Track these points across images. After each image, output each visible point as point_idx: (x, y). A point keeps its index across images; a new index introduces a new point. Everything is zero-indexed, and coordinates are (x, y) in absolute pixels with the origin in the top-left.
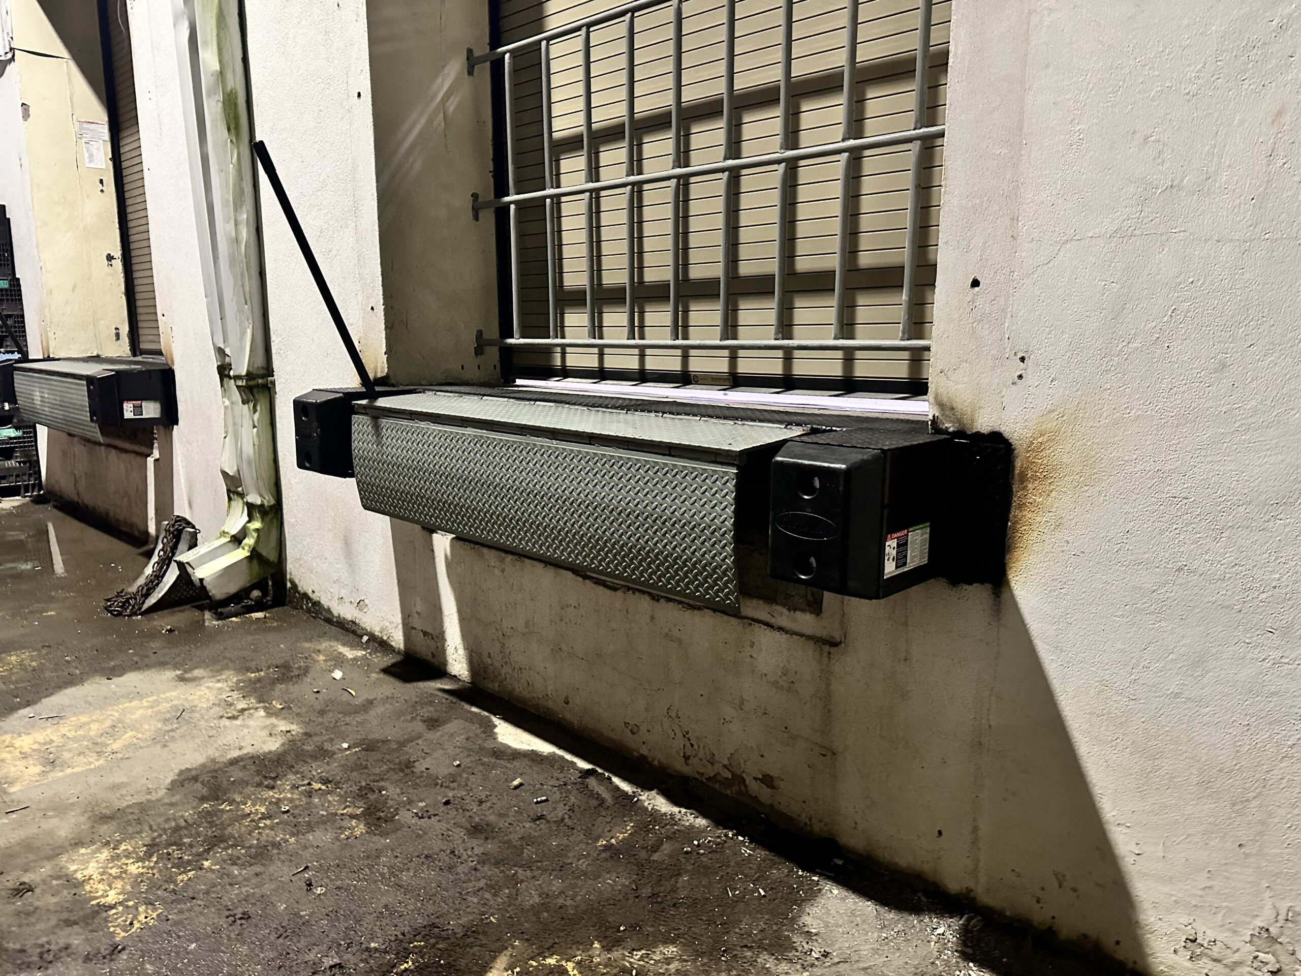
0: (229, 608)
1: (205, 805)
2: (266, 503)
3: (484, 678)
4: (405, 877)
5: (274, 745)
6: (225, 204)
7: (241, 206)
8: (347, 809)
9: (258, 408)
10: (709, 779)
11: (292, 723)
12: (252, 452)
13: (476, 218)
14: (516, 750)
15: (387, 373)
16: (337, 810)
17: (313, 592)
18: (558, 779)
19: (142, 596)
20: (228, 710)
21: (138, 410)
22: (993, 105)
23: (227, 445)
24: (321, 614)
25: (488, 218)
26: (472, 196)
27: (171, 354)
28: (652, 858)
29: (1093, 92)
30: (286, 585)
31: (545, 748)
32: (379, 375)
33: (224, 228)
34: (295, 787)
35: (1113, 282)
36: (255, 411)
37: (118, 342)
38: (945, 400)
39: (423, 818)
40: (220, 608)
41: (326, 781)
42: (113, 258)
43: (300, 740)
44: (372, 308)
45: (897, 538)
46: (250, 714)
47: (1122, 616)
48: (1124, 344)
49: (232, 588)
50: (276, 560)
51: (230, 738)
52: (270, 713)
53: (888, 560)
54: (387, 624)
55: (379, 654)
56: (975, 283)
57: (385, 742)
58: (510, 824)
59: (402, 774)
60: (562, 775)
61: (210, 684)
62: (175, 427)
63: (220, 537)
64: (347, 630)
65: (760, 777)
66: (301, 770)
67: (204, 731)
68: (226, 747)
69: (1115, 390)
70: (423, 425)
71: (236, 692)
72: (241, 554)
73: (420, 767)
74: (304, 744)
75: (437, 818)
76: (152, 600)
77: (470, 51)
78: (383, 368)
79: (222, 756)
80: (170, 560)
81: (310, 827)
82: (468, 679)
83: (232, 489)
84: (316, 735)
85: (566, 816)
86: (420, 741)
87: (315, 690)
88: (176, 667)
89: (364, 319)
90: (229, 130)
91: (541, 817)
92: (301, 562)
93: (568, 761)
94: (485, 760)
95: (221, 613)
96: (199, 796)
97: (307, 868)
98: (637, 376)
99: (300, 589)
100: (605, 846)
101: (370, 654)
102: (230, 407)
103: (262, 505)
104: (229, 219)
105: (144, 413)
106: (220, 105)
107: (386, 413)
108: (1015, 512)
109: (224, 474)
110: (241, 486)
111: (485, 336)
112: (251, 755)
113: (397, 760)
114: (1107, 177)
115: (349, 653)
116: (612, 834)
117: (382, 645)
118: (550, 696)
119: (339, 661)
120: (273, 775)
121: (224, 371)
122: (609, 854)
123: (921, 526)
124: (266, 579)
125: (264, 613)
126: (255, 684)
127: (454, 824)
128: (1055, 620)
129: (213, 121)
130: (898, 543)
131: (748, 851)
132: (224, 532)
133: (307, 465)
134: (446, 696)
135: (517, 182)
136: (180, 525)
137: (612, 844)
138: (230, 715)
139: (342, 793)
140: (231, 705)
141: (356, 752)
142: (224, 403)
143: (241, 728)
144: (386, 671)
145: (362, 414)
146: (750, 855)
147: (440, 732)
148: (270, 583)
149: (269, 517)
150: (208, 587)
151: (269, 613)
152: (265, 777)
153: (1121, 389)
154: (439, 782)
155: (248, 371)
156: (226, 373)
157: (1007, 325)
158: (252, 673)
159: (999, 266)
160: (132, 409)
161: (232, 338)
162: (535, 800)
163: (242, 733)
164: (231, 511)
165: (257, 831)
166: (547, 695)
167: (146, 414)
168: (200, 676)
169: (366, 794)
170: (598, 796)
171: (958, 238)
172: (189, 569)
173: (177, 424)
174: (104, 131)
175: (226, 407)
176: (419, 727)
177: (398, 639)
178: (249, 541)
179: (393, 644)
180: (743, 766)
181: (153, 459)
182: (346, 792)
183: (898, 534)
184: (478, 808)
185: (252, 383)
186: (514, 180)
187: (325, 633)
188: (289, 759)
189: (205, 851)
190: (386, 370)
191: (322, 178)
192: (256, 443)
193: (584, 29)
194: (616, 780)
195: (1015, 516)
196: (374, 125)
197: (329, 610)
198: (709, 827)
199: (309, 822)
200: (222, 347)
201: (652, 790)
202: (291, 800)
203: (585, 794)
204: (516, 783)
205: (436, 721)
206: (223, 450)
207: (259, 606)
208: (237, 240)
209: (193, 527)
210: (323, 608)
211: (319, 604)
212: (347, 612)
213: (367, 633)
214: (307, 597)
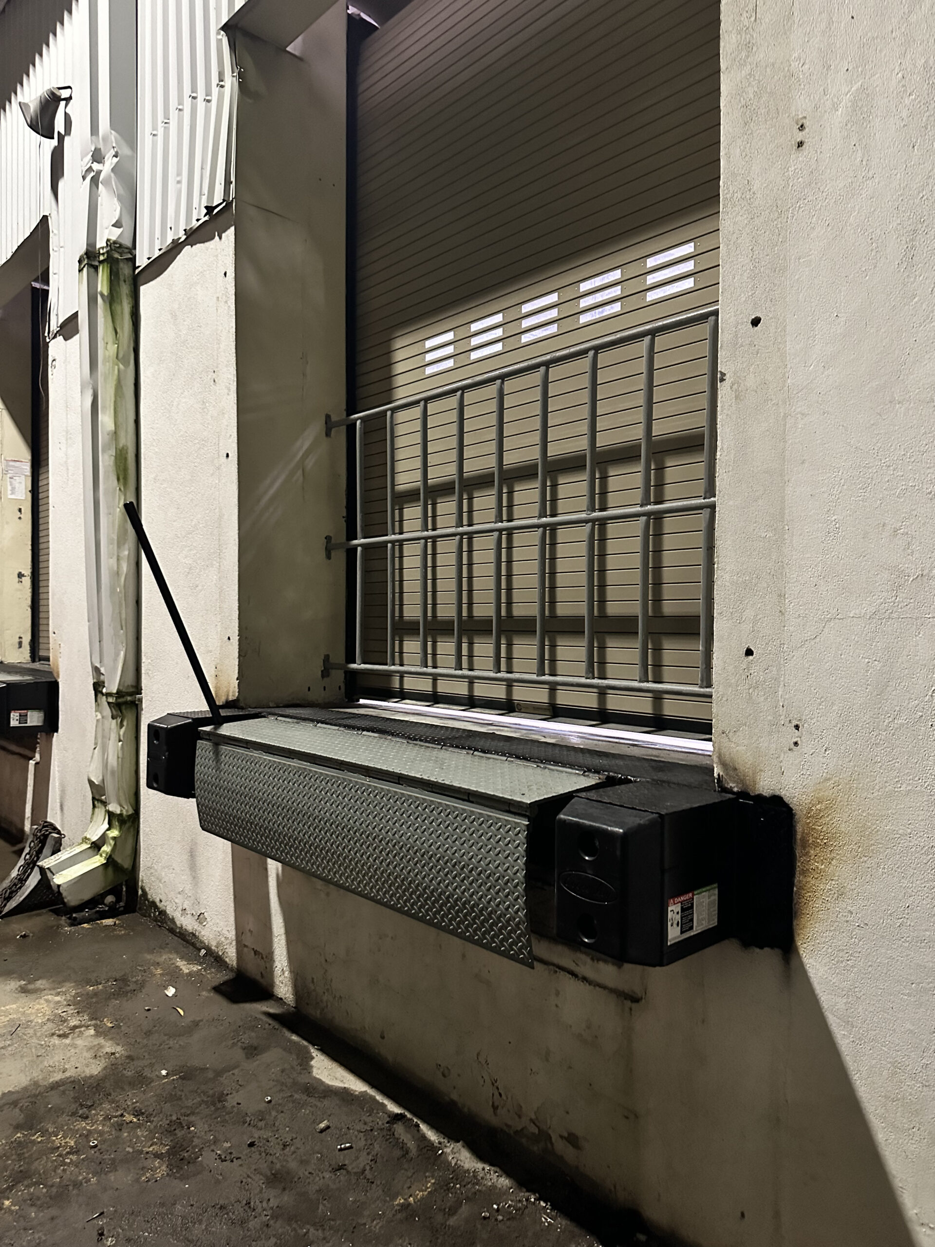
0: (83, 914)
1: (19, 1135)
2: (125, 813)
3: (308, 1004)
4: (197, 1230)
5: (95, 1069)
6: (110, 541)
7: (124, 544)
8: (154, 1147)
9: (125, 723)
10: (516, 1132)
11: (118, 1045)
12: (115, 764)
13: (329, 557)
14: (329, 1086)
15: (237, 697)
16: (144, 1146)
17: (161, 901)
18: (365, 1124)
19: (5, 899)
20: (61, 1027)
21: (23, 718)
22: (757, 494)
23: (95, 756)
24: (166, 923)
25: (340, 558)
26: (326, 538)
27: (58, 668)
28: (448, 1223)
29: (845, 487)
30: (138, 892)
31: (357, 1086)
32: (231, 698)
33: (108, 562)
34: (107, 1118)
35: (875, 660)
36: (121, 726)
37: (21, 649)
38: (727, 758)
39: (226, 1161)
40: (75, 913)
41: (138, 1113)
42: (23, 575)
43: (122, 1064)
44: (229, 638)
45: (681, 902)
46: (80, 1031)
47: (909, 995)
48: (890, 719)
49: (87, 896)
50: (130, 868)
51: (56, 1059)
52: (100, 1032)
53: (672, 925)
54: (223, 939)
55: (213, 970)
56: (749, 652)
57: (204, 1070)
58: (310, 1173)
59: (213, 1108)
60: (371, 1119)
61: (50, 997)
62: (55, 734)
63: (82, 843)
64: (187, 941)
65: (566, 1135)
66: (117, 1099)
67: (33, 1050)
68: (51, 1069)
69: (886, 764)
70: (256, 754)
71: (72, 1007)
72: (97, 861)
73: (231, 1101)
74: (125, 1069)
75: (240, 1162)
76: (13, 904)
77: (328, 417)
78: (234, 692)
79: (44, 1079)
80: (34, 863)
81: (114, 1166)
82: (292, 1004)
83: (97, 798)
84: (138, 1058)
85: (368, 1168)
86: (236, 1071)
87: (147, 1008)
88: (21, 978)
89: (221, 647)
90: (118, 479)
91: (342, 1167)
92: (152, 871)
93: (378, 1102)
94: (296, 1096)
95: (75, 918)
96: (14, 1123)
97: (102, 1213)
98: (466, 701)
99: (149, 897)
100: (402, 1205)
101: (205, 969)
102: (101, 721)
103: (121, 815)
104: (113, 554)
105: (28, 721)
106: (113, 458)
107: (226, 741)
108: (798, 878)
109: (91, 782)
110: (104, 795)
111: (332, 661)
112: (72, 1079)
113: (211, 1092)
114: (863, 564)
115: (185, 967)
116: (411, 1191)
117: (215, 959)
118: (367, 1029)
119: (174, 976)
120: (89, 1104)
121: (98, 687)
122: (404, 1215)
123: (708, 888)
124: (121, 885)
125: (114, 920)
126: (92, 998)
127: (255, 1170)
128: (844, 993)
129: (105, 472)
130: (682, 908)
131: (549, 1220)
132: (86, 838)
133: (155, 785)
134: (270, 1021)
135: (365, 526)
136: (47, 830)
137: (410, 1204)
138: (61, 1032)
139: (152, 1127)
140: (65, 1021)
141: (173, 1080)
142: (96, 716)
143: (69, 1048)
144: (217, 989)
145: (206, 740)
146: (549, 1223)
147: (257, 1062)
148: (124, 889)
149: (127, 825)
150: (64, 894)
151: (118, 919)
152: (81, 1105)
153: (891, 763)
154: (248, 1119)
155: (118, 689)
156: (100, 689)
157: (780, 693)
158: (91, 986)
159: (770, 638)
160: (18, 718)
161: (106, 660)
162: (339, 1147)
163: (68, 1054)
164: (95, 819)
165: (62, 1168)
166: (365, 1028)
167: (31, 722)
168: (42, 987)
169: (175, 1130)
170: (403, 1147)
171: (731, 610)
172: (49, 874)
173: (57, 731)
174: (27, 468)
175: (98, 721)
176: (238, 1054)
177: (231, 954)
178: (106, 849)
179: (227, 960)
180: (549, 1122)
181: (34, 762)
182: (156, 1127)
183: (682, 898)
184: (282, 1153)
185: (120, 700)
186: (361, 527)
187: (168, 944)
188: (107, 1085)
189: (7, 1189)
190: (237, 694)
191: (193, 523)
192: (120, 755)
193: (422, 403)
194: (423, 1127)
195: (800, 881)
196: (239, 481)
197: (173, 920)
198: (511, 1188)
199: (113, 1160)
200: (98, 666)
201: (458, 1142)
202: (101, 1133)
203: (390, 1143)
204: (322, 1125)
205: (255, 1048)
206: (91, 761)
207: (112, 912)
208: (118, 574)
209: (59, 832)
210: (168, 917)
211: (165, 913)
212: (188, 924)
213: (205, 946)
214: (155, 906)
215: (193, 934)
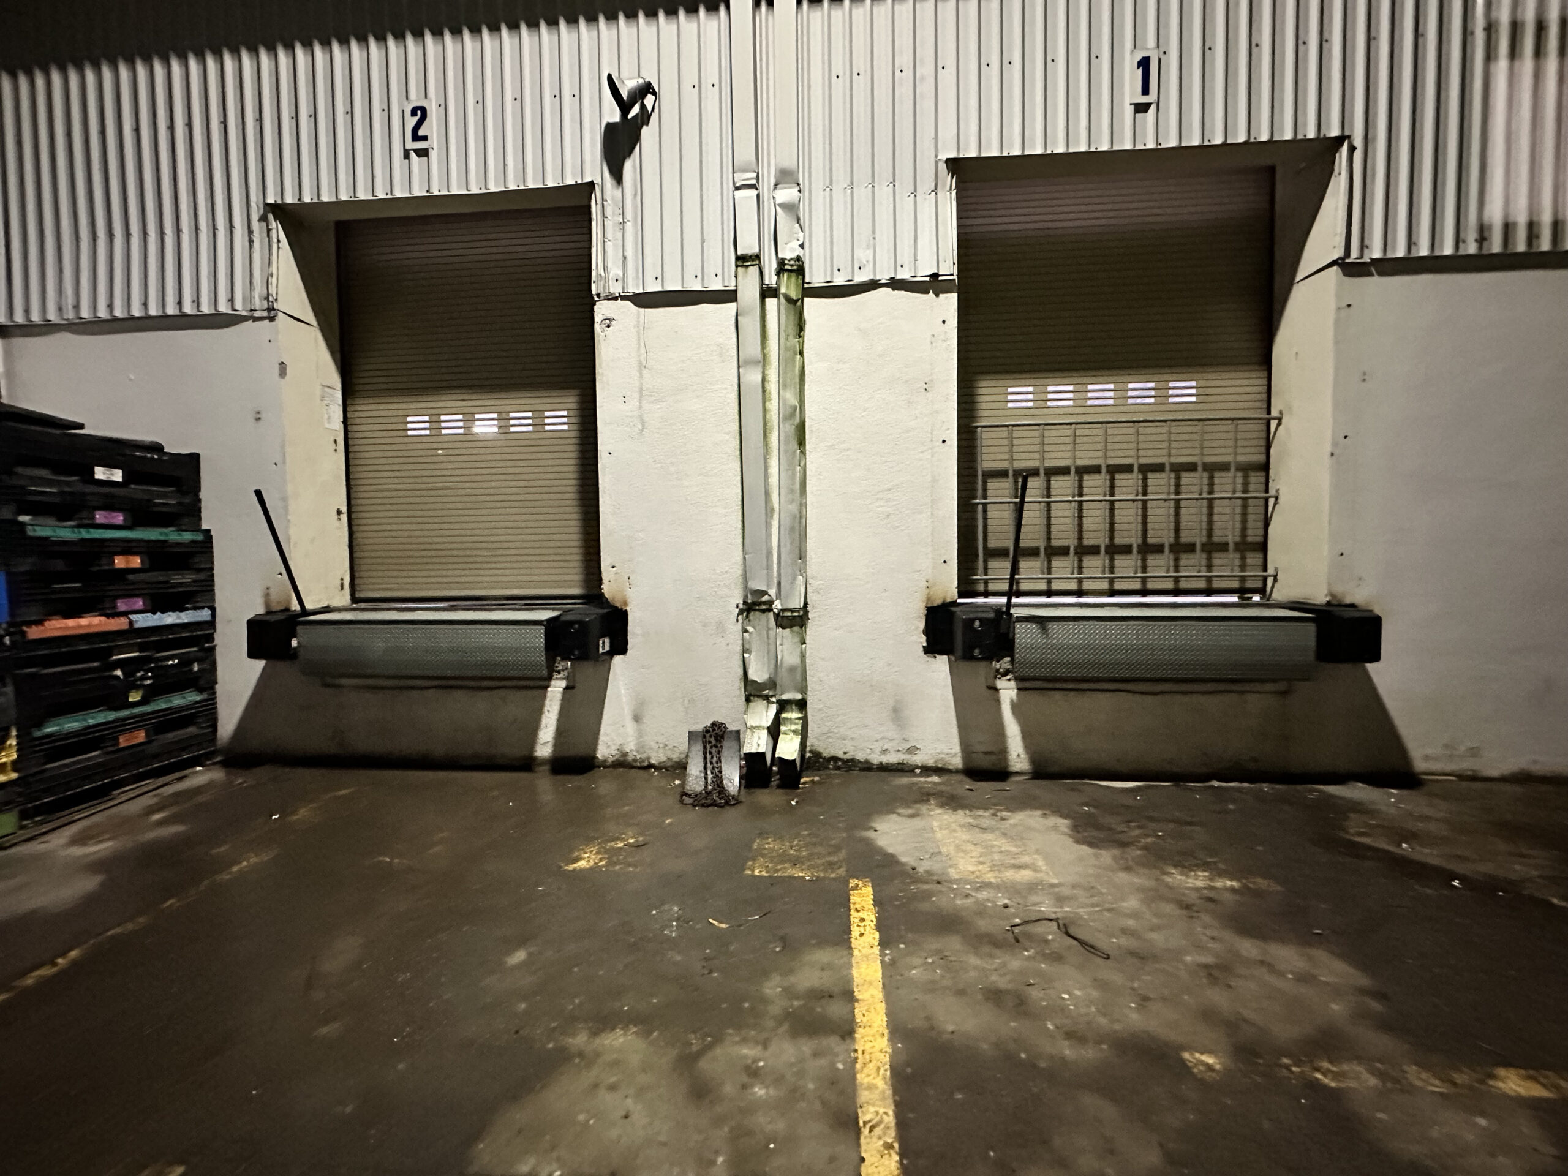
15: (956, 599)
17: (845, 753)
21: (603, 645)
23: (752, 661)
24: (856, 766)
27: (622, 598)
30: (805, 756)
31: (1135, 784)
32: (949, 601)
36: (801, 632)
37: (342, 590)
38: (1333, 593)
42: (341, 512)
44: (945, 562)
54: (943, 756)
55: (946, 776)
62: (618, 657)
63: (755, 731)
64: (892, 770)
78: (952, 596)
83: (754, 693)
89: (934, 568)
90: (800, 444)
92: (829, 735)
99: (825, 754)
101: (941, 777)
102: (756, 632)
105: (605, 648)
106: (794, 427)
107: (1050, 619)
109: (747, 682)
110: (771, 689)
117: (937, 770)
121: (755, 606)
125: (804, 778)
129: (785, 437)
132: (754, 726)
136: (718, 729)
151: (807, 777)
155: (804, 605)
156: (761, 608)
161: (784, 583)
164: (755, 708)
173: (623, 654)
174: (339, 396)
175: (750, 633)
177: (955, 763)
178: (792, 728)
179: (950, 767)
181: (559, 689)
185: (804, 613)
186: (983, 490)
187: (882, 776)
192: (804, 655)
197: (867, 762)
200: (764, 589)
210: (859, 762)
211: (852, 760)
212: (892, 758)
213: (917, 767)
214: (835, 759)
215: (899, 764)
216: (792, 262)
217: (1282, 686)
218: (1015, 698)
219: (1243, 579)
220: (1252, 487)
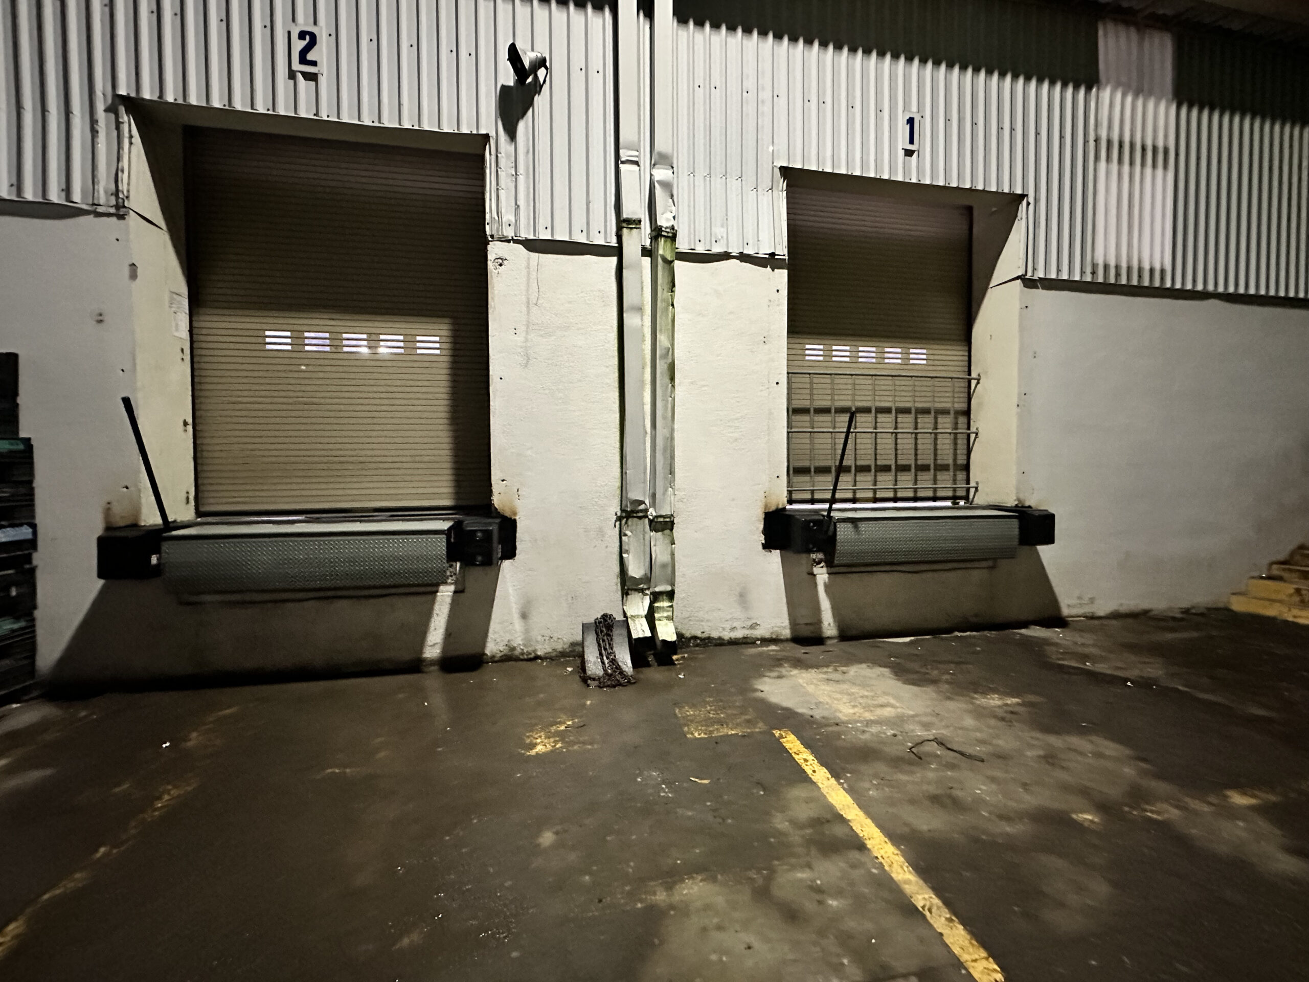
3: (847, 631)
15: (786, 506)
17: (703, 633)
24: (711, 643)
27: (513, 508)
31: (909, 639)
32: (780, 507)
37: (188, 505)
42: (187, 424)
44: (778, 477)
54: (777, 629)
56: (1023, 473)
64: (739, 644)
72: (665, 623)
78: (783, 504)
82: (837, 635)
83: (632, 587)
90: (671, 379)
99: (687, 635)
101: (778, 645)
103: (672, 590)
107: (860, 520)
110: (645, 583)
117: (773, 641)
121: (634, 514)
125: (678, 655)
129: (661, 373)
132: (632, 615)
145: (844, 522)
151: (681, 654)
155: (670, 512)
156: (637, 515)
157: (1030, 482)
164: (629, 602)
174: (186, 304)
177: (785, 634)
178: (664, 614)
179: (782, 637)
185: (672, 519)
197: (720, 638)
210: (713, 639)
211: (709, 638)
212: (739, 634)
213: (758, 639)
214: (695, 638)
215: (744, 638)
216: (668, 230)
217: (990, 563)
218: (827, 580)
219: (955, 490)
220: (960, 426)
